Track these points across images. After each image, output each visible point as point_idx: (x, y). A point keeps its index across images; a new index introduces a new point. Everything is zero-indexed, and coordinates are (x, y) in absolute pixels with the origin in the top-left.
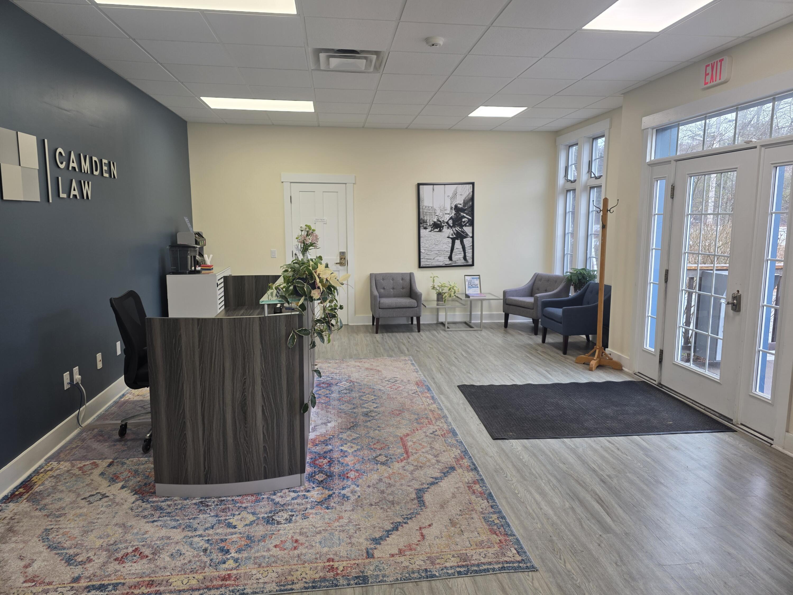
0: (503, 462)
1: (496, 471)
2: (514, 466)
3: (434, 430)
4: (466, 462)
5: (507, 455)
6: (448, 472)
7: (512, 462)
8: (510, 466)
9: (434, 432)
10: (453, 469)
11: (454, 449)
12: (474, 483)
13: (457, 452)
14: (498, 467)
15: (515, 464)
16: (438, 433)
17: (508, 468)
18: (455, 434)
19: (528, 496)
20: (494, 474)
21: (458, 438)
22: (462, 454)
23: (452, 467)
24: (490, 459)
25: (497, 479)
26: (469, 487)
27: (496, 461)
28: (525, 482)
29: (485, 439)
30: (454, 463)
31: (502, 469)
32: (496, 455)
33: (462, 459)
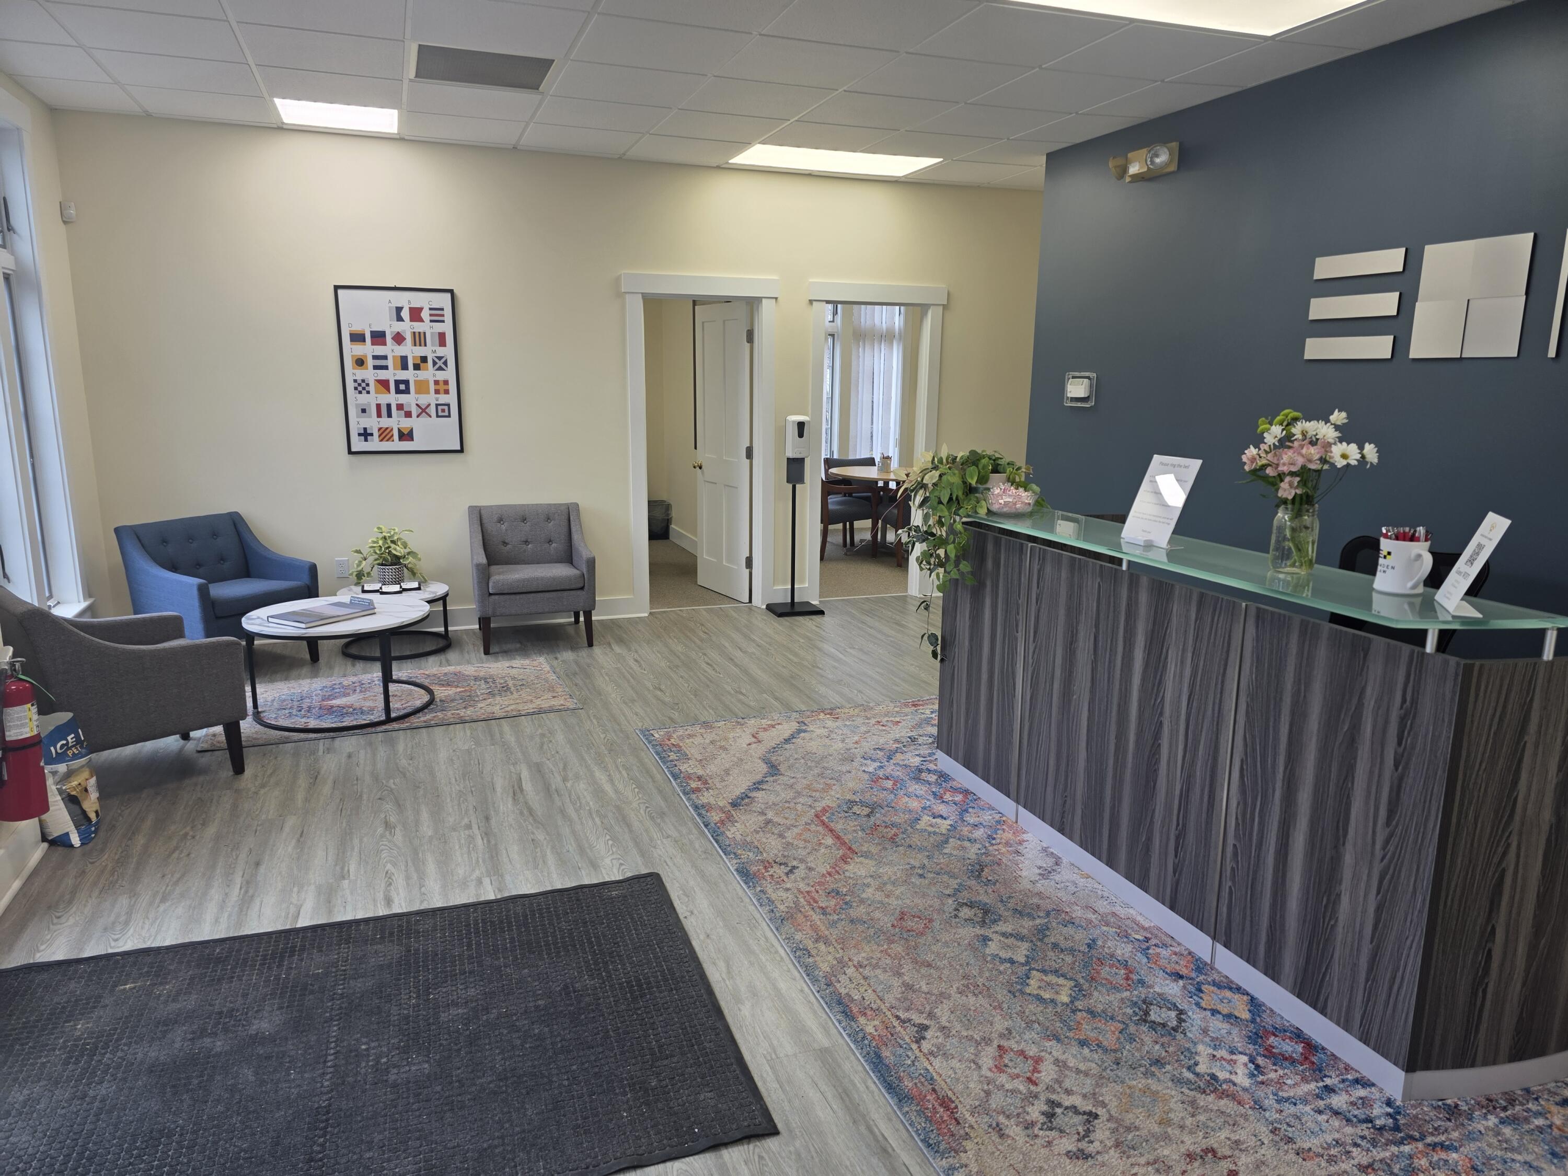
0: (647, 831)
1: (662, 814)
2: (629, 826)
3: (792, 877)
4: (715, 817)
5: (637, 844)
6: (743, 799)
7: (631, 831)
8: (636, 825)
9: (791, 871)
10: (734, 804)
11: (738, 837)
12: (698, 790)
13: (734, 832)
14: (659, 821)
15: (626, 830)
16: (780, 871)
17: (641, 822)
18: (745, 873)
19: (621, 787)
20: (666, 810)
21: (735, 861)
22: (722, 829)
23: (735, 806)
24: (670, 833)
25: (663, 804)
26: (706, 783)
27: (661, 830)
28: (619, 803)
29: (677, 874)
30: (733, 812)
31: (652, 818)
32: (659, 842)
33: (722, 822)
